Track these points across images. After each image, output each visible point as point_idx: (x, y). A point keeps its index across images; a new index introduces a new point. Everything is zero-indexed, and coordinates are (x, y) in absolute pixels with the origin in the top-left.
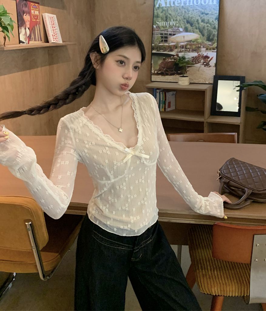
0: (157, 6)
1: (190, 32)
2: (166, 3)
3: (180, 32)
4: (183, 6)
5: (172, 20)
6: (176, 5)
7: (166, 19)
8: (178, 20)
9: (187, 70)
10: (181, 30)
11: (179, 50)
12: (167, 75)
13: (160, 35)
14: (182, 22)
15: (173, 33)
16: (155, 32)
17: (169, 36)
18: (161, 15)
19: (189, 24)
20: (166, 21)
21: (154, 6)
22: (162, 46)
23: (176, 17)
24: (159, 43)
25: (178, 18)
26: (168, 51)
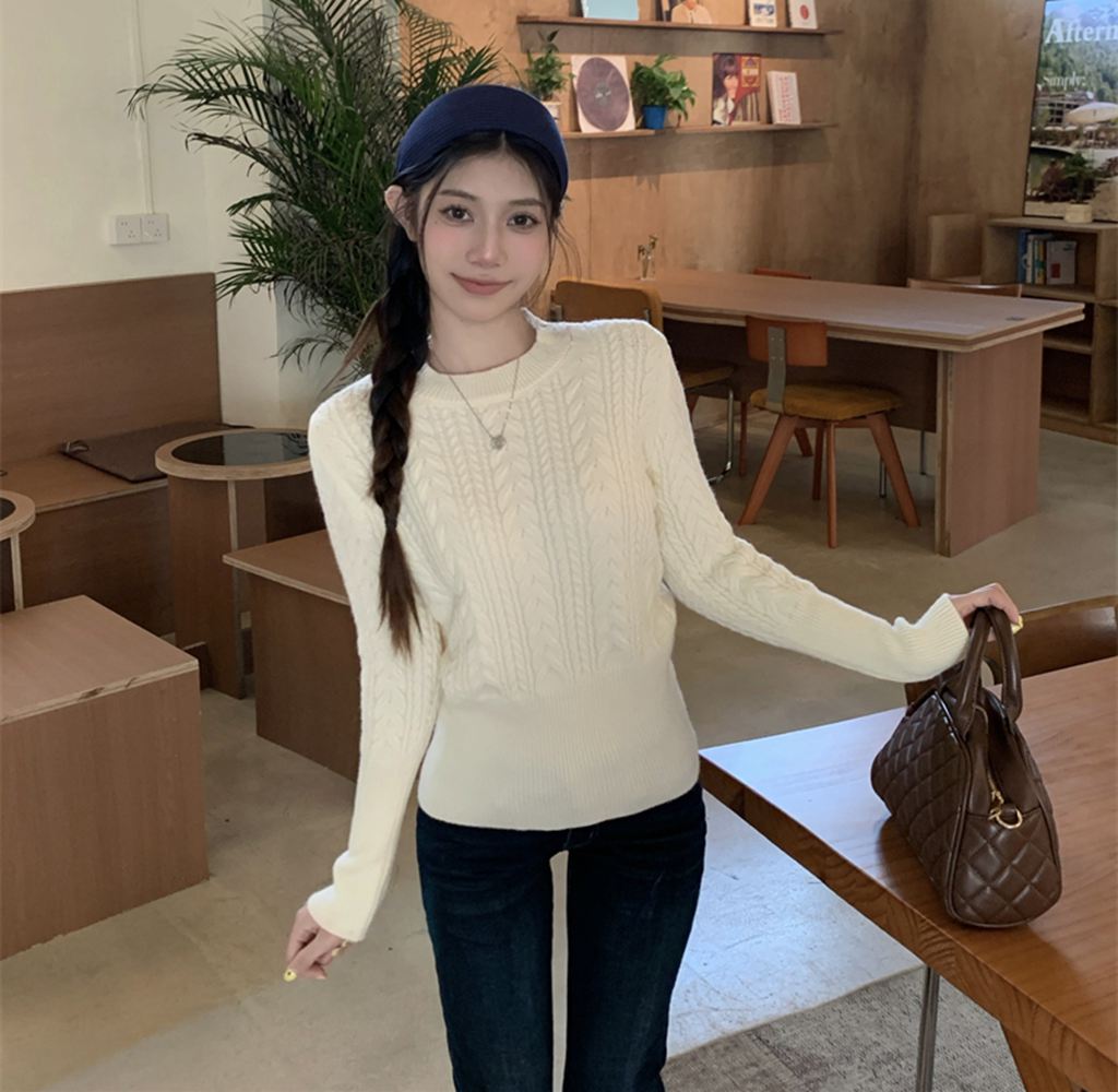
0: (1047, 41)
1: (1108, 101)
2: (1065, 35)
3: (1088, 101)
4: (1097, 43)
5: (1074, 73)
6: (1086, 39)
7: (1063, 71)
8: (1086, 73)
9: (1097, 189)
10: (1090, 95)
11: (1083, 143)
12: (1056, 200)
13: (1048, 108)
14: (1093, 78)
15: (1074, 103)
16: (1041, 99)
17: (1065, 110)
18: (1053, 60)
19: (1107, 84)
20: (1063, 75)
21: (1042, 41)
22: (1050, 132)
23: (1083, 67)
24: (1047, 125)
25: (1087, 69)
26: (1062, 145)
